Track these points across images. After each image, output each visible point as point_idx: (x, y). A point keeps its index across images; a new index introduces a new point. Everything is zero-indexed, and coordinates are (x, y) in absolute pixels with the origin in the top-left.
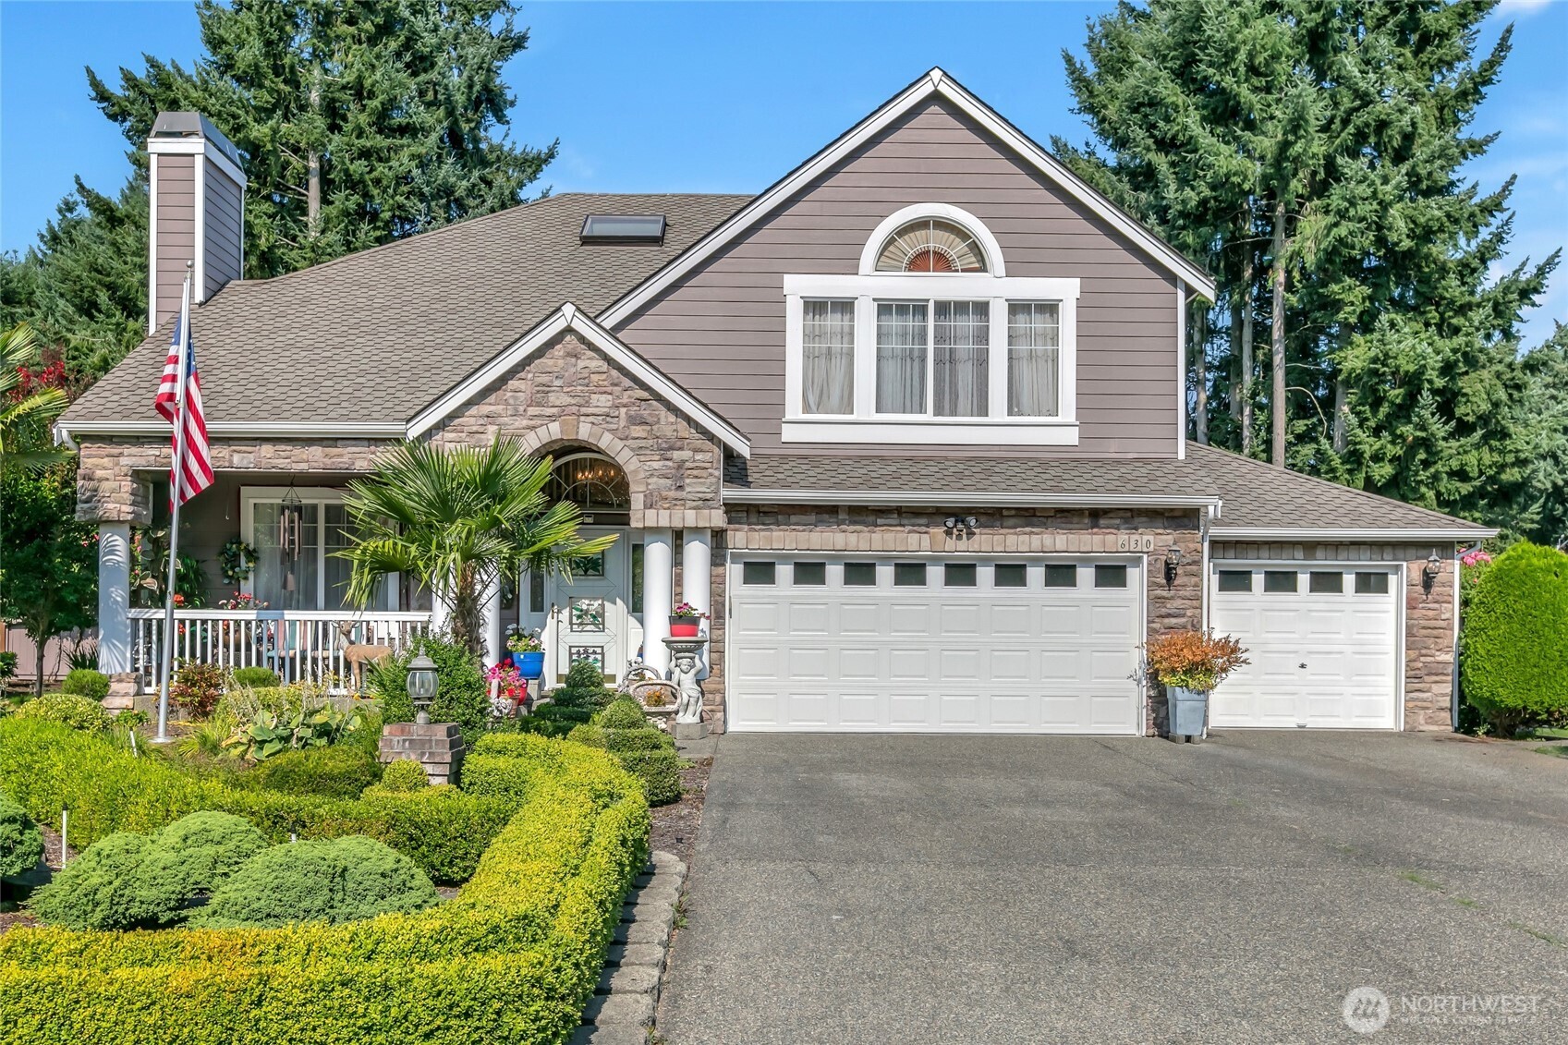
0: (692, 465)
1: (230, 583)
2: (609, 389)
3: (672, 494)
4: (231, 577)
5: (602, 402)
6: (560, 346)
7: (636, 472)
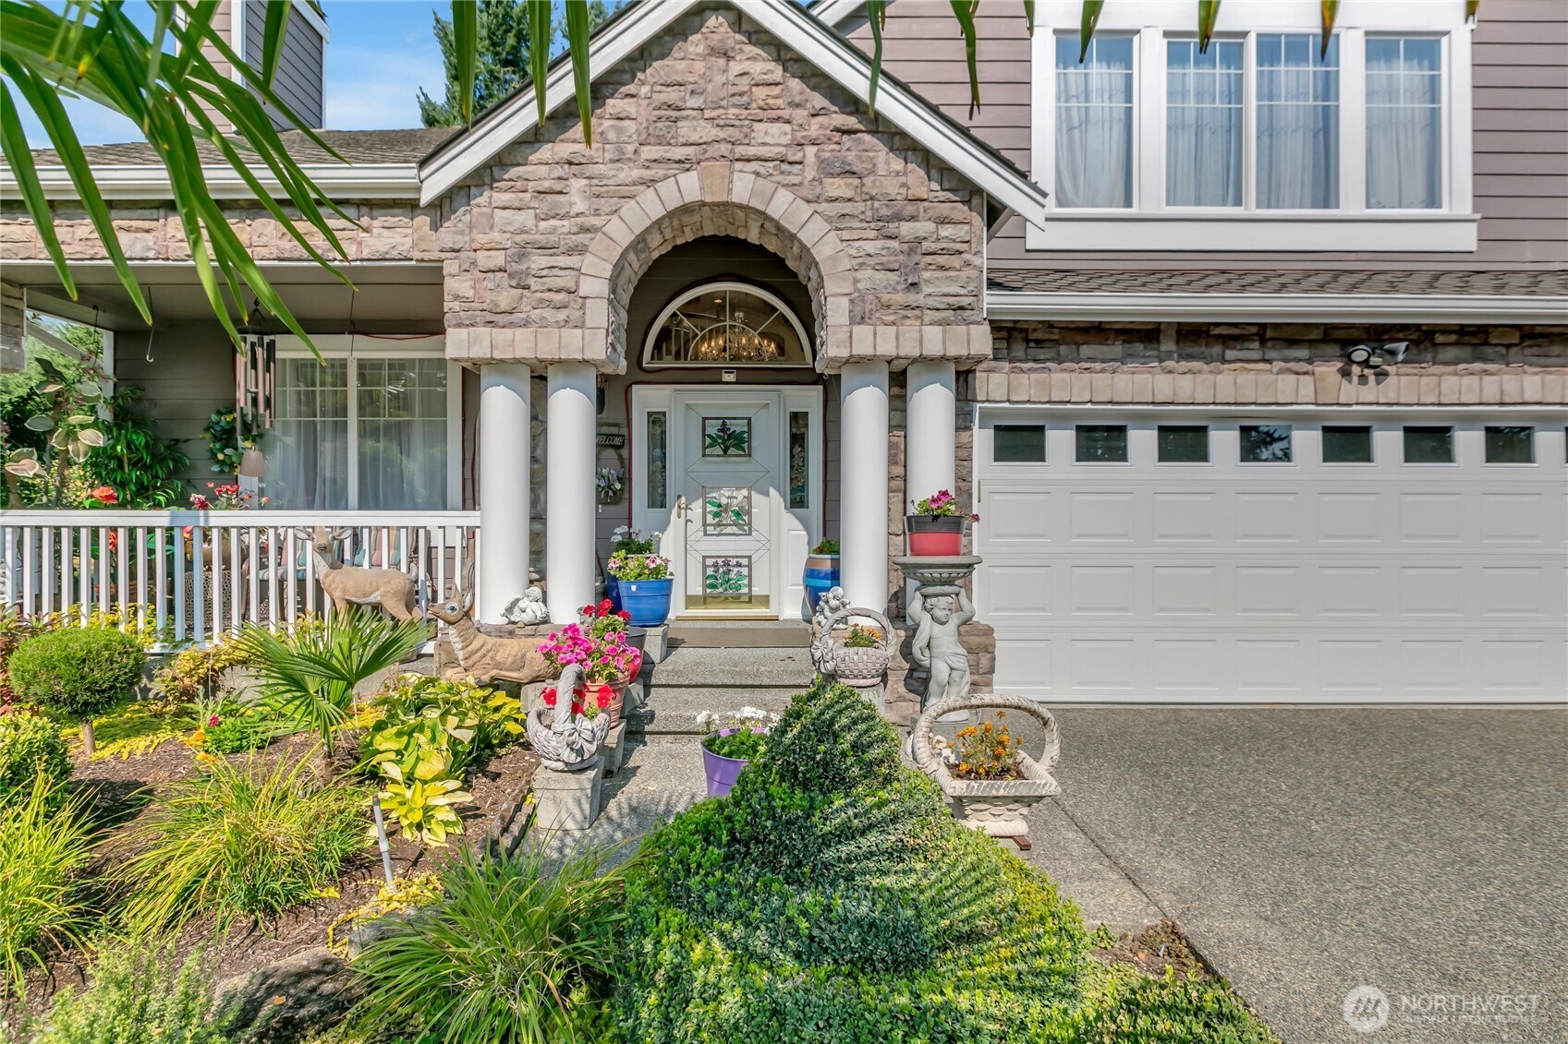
0: (934, 247)
1: (222, 471)
2: (786, 113)
3: (901, 298)
4: (222, 463)
5: (773, 136)
6: (697, 37)
7: (834, 258)
